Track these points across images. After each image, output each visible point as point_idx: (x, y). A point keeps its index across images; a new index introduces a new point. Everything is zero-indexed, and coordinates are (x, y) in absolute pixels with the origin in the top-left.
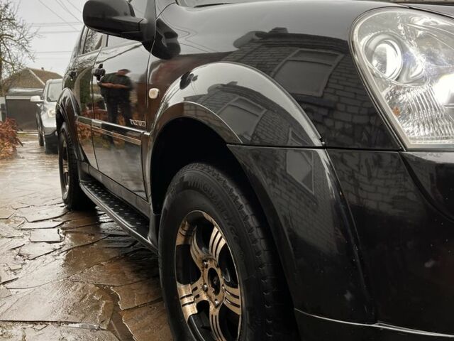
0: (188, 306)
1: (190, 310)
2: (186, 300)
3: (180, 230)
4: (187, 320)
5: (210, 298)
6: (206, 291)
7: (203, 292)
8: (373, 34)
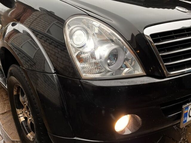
0: (21, 118)
1: (22, 119)
2: (20, 115)
3: (14, 89)
4: (21, 123)
5: (28, 116)
6: (26, 113)
7: (25, 114)
8: (75, 26)
